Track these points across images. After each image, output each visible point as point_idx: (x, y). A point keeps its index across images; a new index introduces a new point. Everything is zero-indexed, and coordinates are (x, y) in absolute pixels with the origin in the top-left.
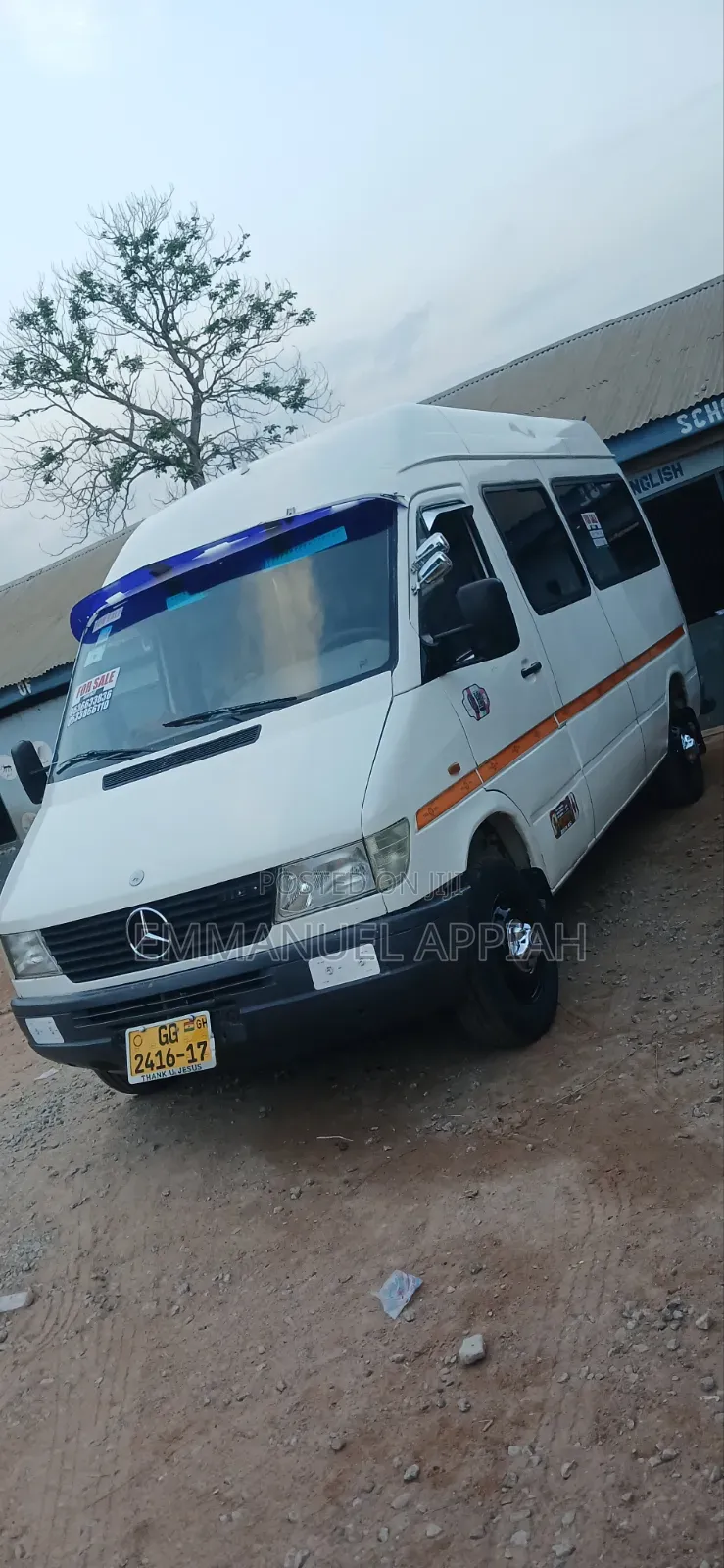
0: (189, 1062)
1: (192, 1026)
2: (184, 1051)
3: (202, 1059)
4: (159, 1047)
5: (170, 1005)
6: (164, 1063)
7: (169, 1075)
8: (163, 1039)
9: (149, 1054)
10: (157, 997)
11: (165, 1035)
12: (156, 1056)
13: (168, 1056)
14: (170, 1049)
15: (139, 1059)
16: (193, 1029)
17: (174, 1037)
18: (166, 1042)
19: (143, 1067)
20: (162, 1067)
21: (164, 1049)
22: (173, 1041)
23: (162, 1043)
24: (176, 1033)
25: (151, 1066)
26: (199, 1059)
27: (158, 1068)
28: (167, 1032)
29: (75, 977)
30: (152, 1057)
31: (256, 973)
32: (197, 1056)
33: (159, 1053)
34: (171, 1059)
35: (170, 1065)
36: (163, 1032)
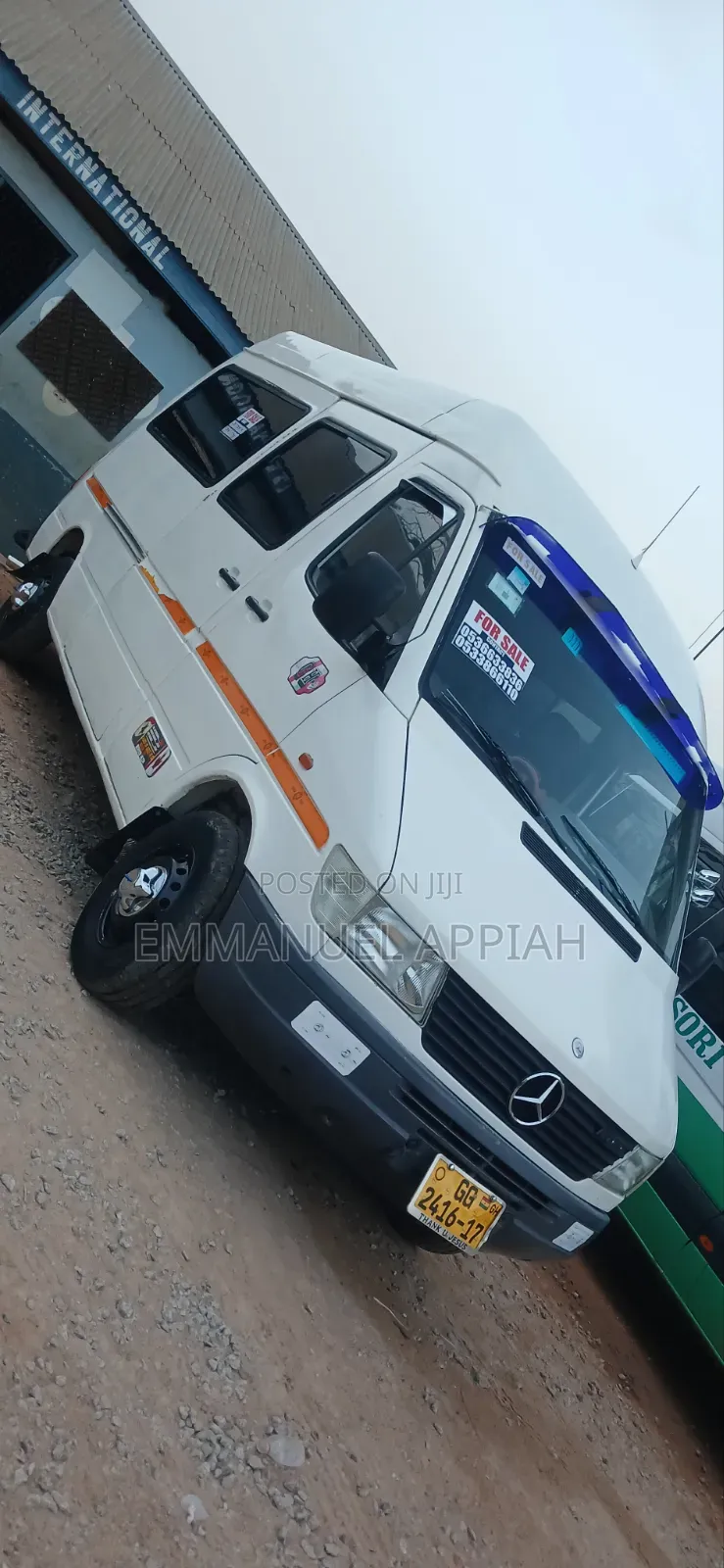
0: (462, 1235)
1: (487, 1205)
2: (466, 1222)
3: (470, 1242)
4: (451, 1198)
5: (489, 1170)
6: (445, 1218)
7: (440, 1233)
8: (460, 1195)
9: (441, 1196)
10: (485, 1151)
11: (463, 1192)
12: (444, 1204)
13: (452, 1214)
14: (457, 1209)
15: (430, 1193)
16: (486, 1208)
17: (468, 1201)
18: (460, 1199)
19: (427, 1204)
20: (440, 1219)
21: (455, 1204)
22: (465, 1204)
23: (456, 1197)
24: (472, 1199)
25: (434, 1210)
26: (469, 1239)
27: (437, 1217)
28: (467, 1190)
29: (428, 1042)
30: (440, 1202)
31: (546, 1199)
32: (469, 1237)
33: (448, 1204)
34: (451, 1218)
35: (447, 1225)
36: (464, 1186)
